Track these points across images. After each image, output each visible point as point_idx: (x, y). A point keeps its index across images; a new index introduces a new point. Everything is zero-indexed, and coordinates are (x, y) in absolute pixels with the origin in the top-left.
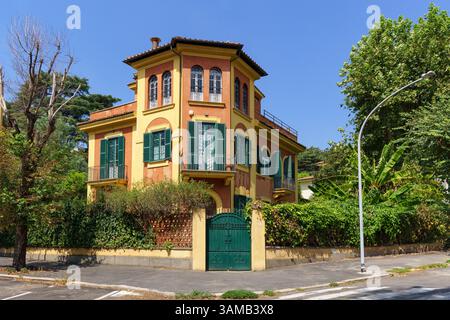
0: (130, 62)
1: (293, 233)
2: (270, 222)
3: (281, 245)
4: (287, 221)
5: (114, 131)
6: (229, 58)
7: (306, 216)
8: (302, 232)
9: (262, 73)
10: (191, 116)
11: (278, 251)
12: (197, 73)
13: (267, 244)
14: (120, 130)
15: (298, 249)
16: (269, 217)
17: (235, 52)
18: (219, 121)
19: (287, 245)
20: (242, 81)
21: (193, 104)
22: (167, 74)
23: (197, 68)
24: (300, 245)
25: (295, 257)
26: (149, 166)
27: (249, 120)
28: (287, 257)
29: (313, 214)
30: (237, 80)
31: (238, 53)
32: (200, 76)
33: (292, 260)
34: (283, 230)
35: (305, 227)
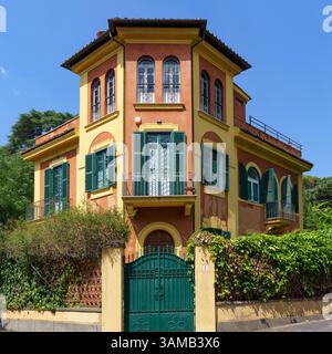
0: (69, 65)
1: (263, 278)
2: (222, 264)
3: (243, 298)
4: (253, 261)
5: (58, 157)
6: (189, 42)
7: (286, 253)
8: (278, 277)
9: (244, 66)
10: (138, 125)
11: (238, 309)
12: (146, 67)
13: (218, 299)
14: (63, 155)
15: (273, 304)
16: (221, 257)
17: (196, 32)
18: (176, 129)
19: (254, 298)
20: (214, 76)
21: (140, 109)
22: (111, 74)
23: (146, 59)
24: (277, 297)
25: (269, 315)
26: (93, 196)
27: (226, 128)
28: (254, 317)
29: (296, 249)
30: (204, 74)
31: (201, 34)
32: (151, 71)
33: (263, 321)
34: (245, 276)
35: (283, 268)
